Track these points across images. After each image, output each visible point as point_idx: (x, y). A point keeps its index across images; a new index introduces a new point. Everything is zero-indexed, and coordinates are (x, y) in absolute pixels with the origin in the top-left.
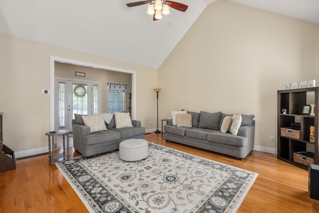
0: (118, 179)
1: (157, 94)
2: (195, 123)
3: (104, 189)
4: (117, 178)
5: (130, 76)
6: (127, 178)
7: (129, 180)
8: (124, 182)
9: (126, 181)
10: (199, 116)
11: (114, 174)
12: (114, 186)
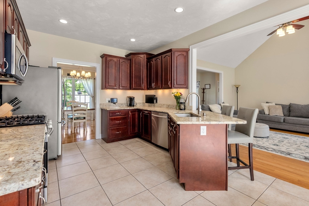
1: (237, 90)
2: (286, 113)
5: (218, 74)
10: (290, 108)
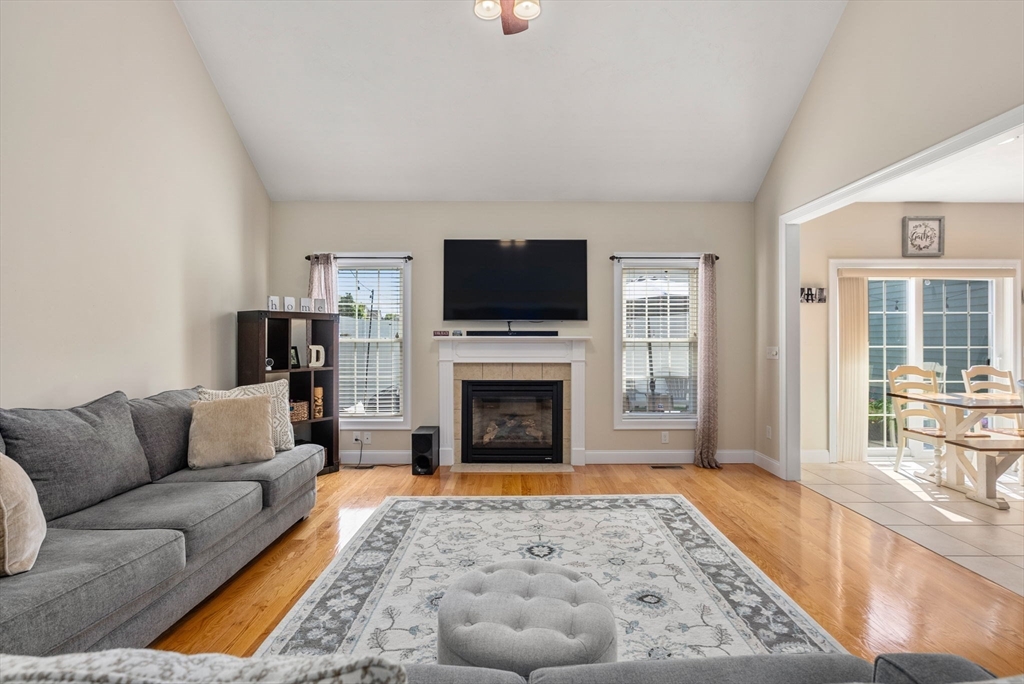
0: (676, 603)
3: (726, 595)
4: (677, 606)
6: (647, 596)
7: (646, 588)
8: (660, 589)
9: (653, 590)
11: (684, 627)
12: (694, 589)
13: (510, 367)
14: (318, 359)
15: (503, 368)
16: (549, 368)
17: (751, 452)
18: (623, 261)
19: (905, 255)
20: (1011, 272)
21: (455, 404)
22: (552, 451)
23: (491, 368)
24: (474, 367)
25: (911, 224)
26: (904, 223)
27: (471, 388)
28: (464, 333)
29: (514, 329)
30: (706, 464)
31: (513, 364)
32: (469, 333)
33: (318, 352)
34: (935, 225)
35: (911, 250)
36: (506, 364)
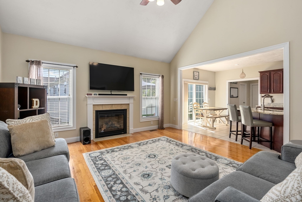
13: (111, 105)
14: (37, 104)
15: (109, 106)
16: (123, 105)
17: (169, 124)
18: (142, 75)
19: (194, 79)
20: (207, 84)
21: (93, 119)
22: (124, 130)
23: (105, 106)
24: (100, 106)
25: (195, 73)
26: (194, 72)
27: (98, 113)
28: (98, 95)
29: (113, 93)
30: (162, 128)
31: (112, 104)
32: (99, 95)
33: (37, 101)
34: (198, 73)
35: (195, 78)
36: (110, 104)
